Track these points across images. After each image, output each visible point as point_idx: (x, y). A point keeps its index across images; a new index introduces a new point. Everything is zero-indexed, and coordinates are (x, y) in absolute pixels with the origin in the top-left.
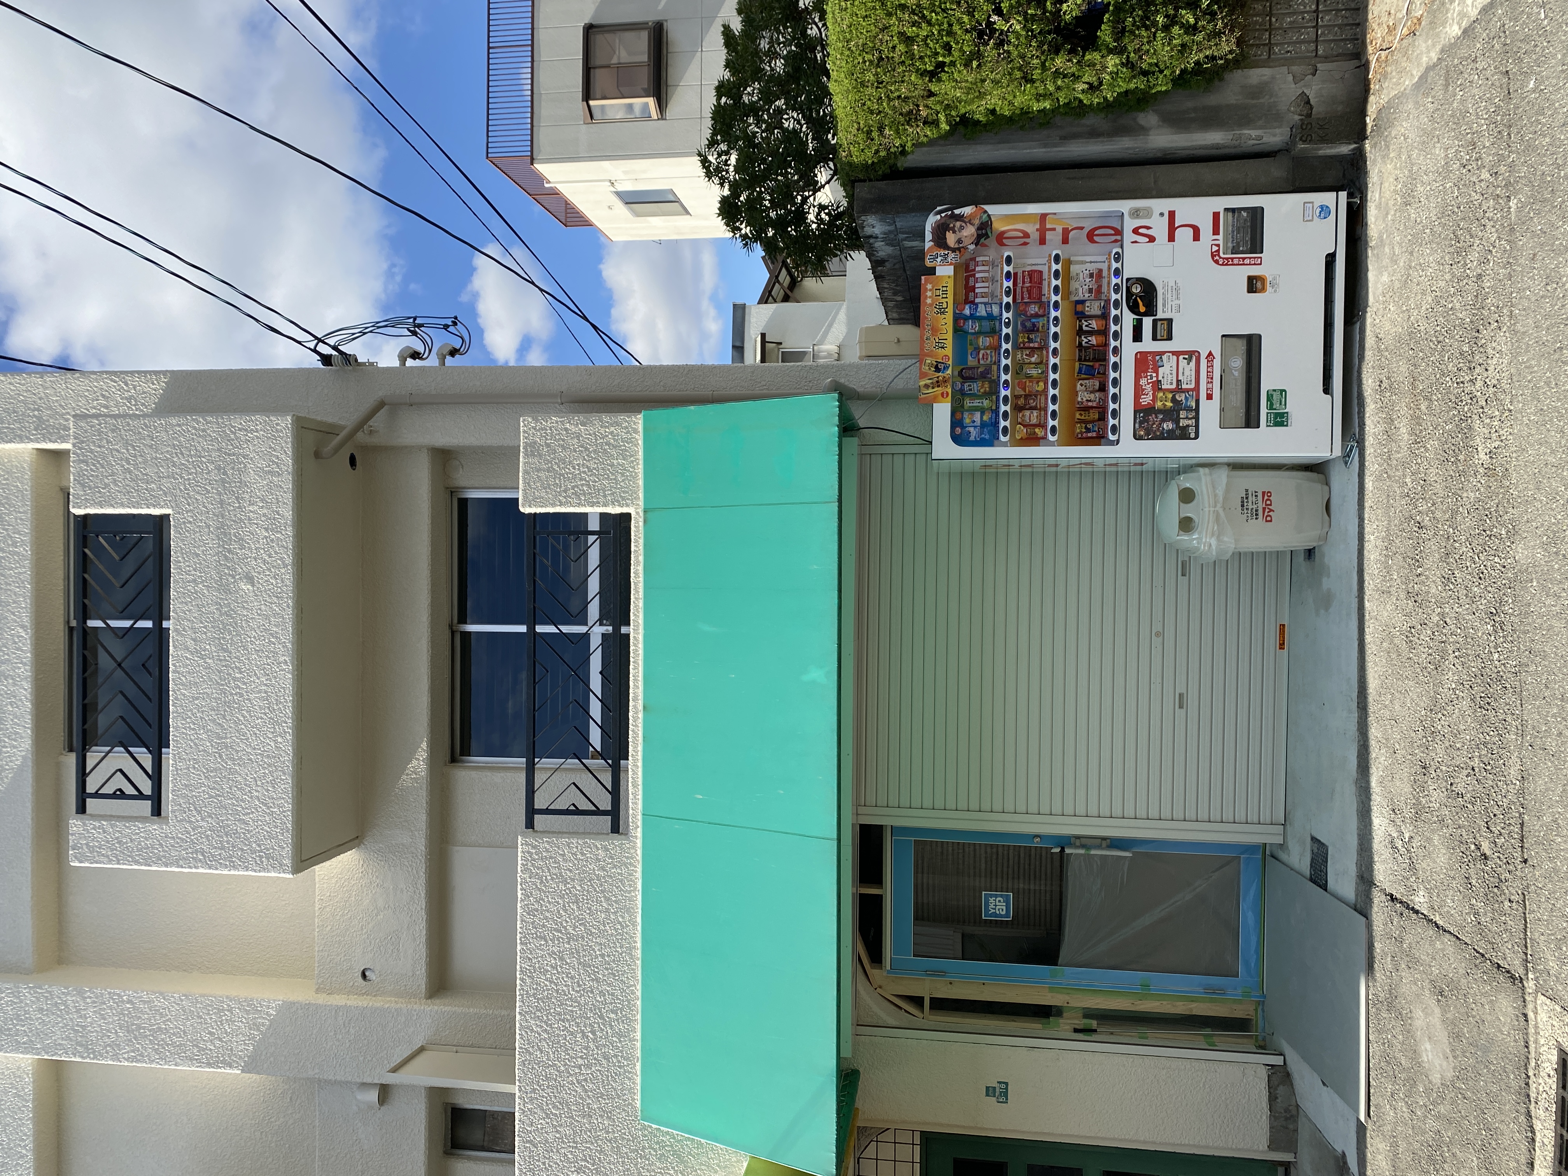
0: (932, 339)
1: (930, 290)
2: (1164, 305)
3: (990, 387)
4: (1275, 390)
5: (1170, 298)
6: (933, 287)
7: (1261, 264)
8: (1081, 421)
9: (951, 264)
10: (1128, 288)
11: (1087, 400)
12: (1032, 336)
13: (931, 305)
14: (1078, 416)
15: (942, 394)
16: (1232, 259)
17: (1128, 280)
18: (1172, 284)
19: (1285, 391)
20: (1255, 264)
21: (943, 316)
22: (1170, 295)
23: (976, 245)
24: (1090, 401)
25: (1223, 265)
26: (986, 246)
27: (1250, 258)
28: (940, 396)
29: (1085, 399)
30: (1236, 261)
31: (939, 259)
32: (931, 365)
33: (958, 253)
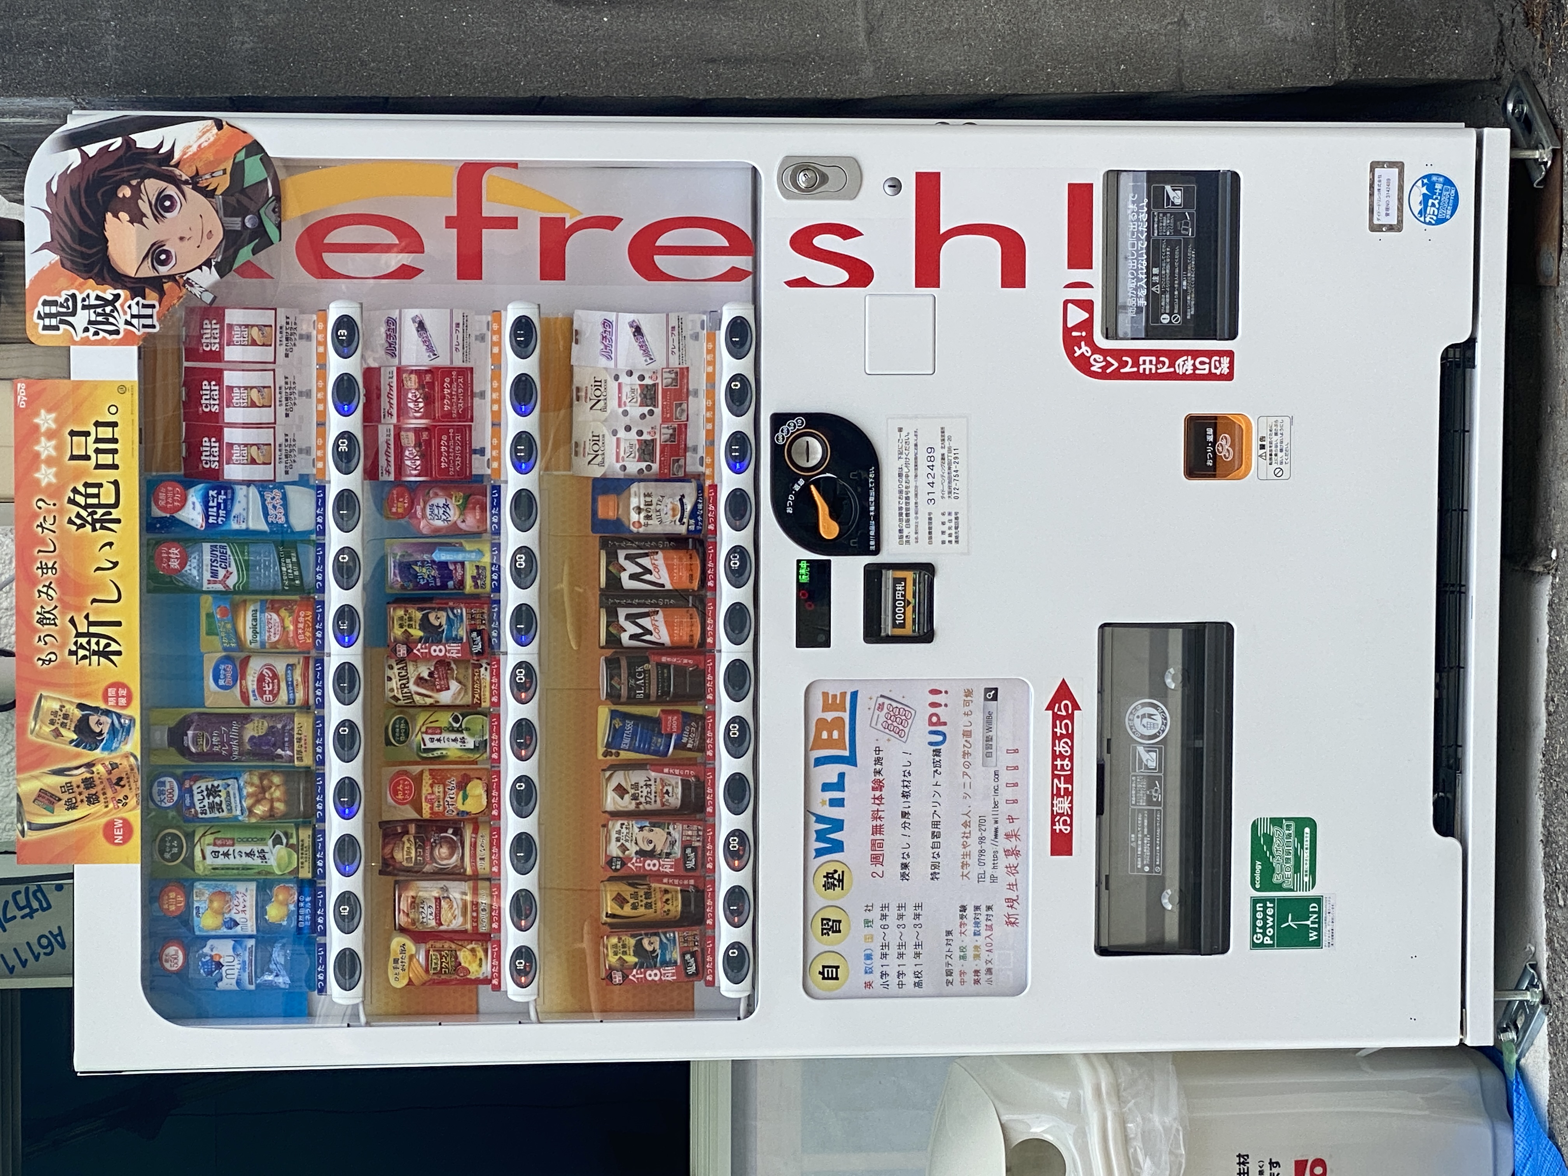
0: (63, 621)
1: (51, 435)
2: (904, 515)
3: (290, 798)
4: (1277, 822)
5: (924, 489)
6: (61, 423)
7: (1229, 377)
8: (619, 925)
9: (128, 340)
10: (777, 450)
11: (641, 853)
12: (439, 618)
13: (54, 491)
14: (610, 906)
15: (109, 830)
16: (1135, 354)
17: (779, 420)
18: (930, 437)
19: (1311, 823)
20: (1211, 377)
21: (104, 536)
22: (923, 481)
23: (223, 270)
24: (651, 854)
25: (1102, 375)
26: (260, 274)
27: (1195, 354)
28: (100, 837)
29: (633, 849)
30: (1147, 364)
31: (81, 318)
32: (59, 719)
33: (152, 298)
